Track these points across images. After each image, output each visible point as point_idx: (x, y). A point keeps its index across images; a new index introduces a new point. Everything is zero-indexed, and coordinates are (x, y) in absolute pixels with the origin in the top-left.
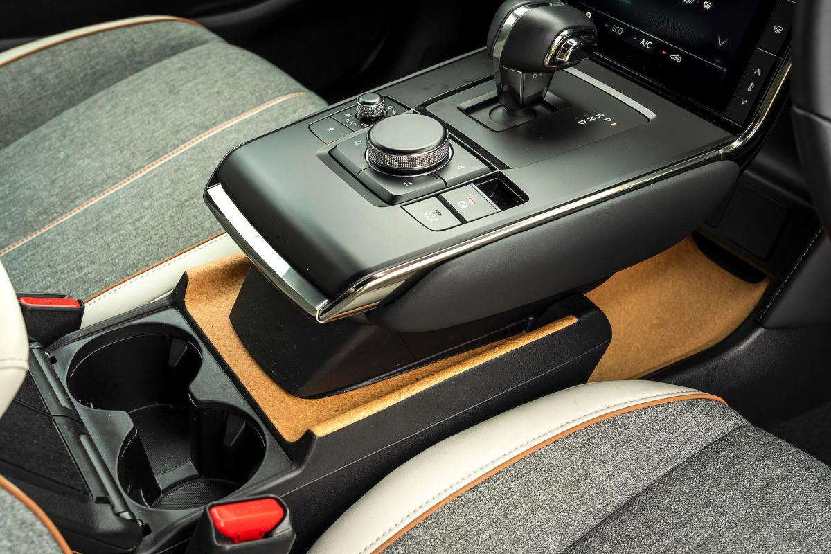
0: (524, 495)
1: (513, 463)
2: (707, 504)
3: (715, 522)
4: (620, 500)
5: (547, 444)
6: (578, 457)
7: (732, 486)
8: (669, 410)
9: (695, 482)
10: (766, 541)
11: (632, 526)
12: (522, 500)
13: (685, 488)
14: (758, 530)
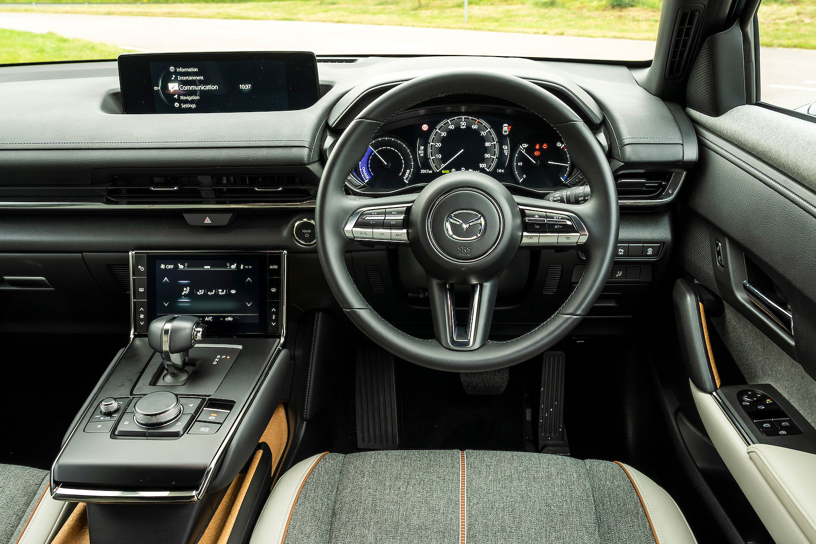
0: (302, 533)
1: (288, 524)
2: (361, 489)
3: (370, 493)
4: (330, 512)
5: (293, 508)
6: (307, 504)
7: (363, 477)
8: (320, 466)
9: (350, 485)
10: (390, 486)
11: (344, 517)
12: (303, 536)
13: (349, 490)
14: (385, 485)
